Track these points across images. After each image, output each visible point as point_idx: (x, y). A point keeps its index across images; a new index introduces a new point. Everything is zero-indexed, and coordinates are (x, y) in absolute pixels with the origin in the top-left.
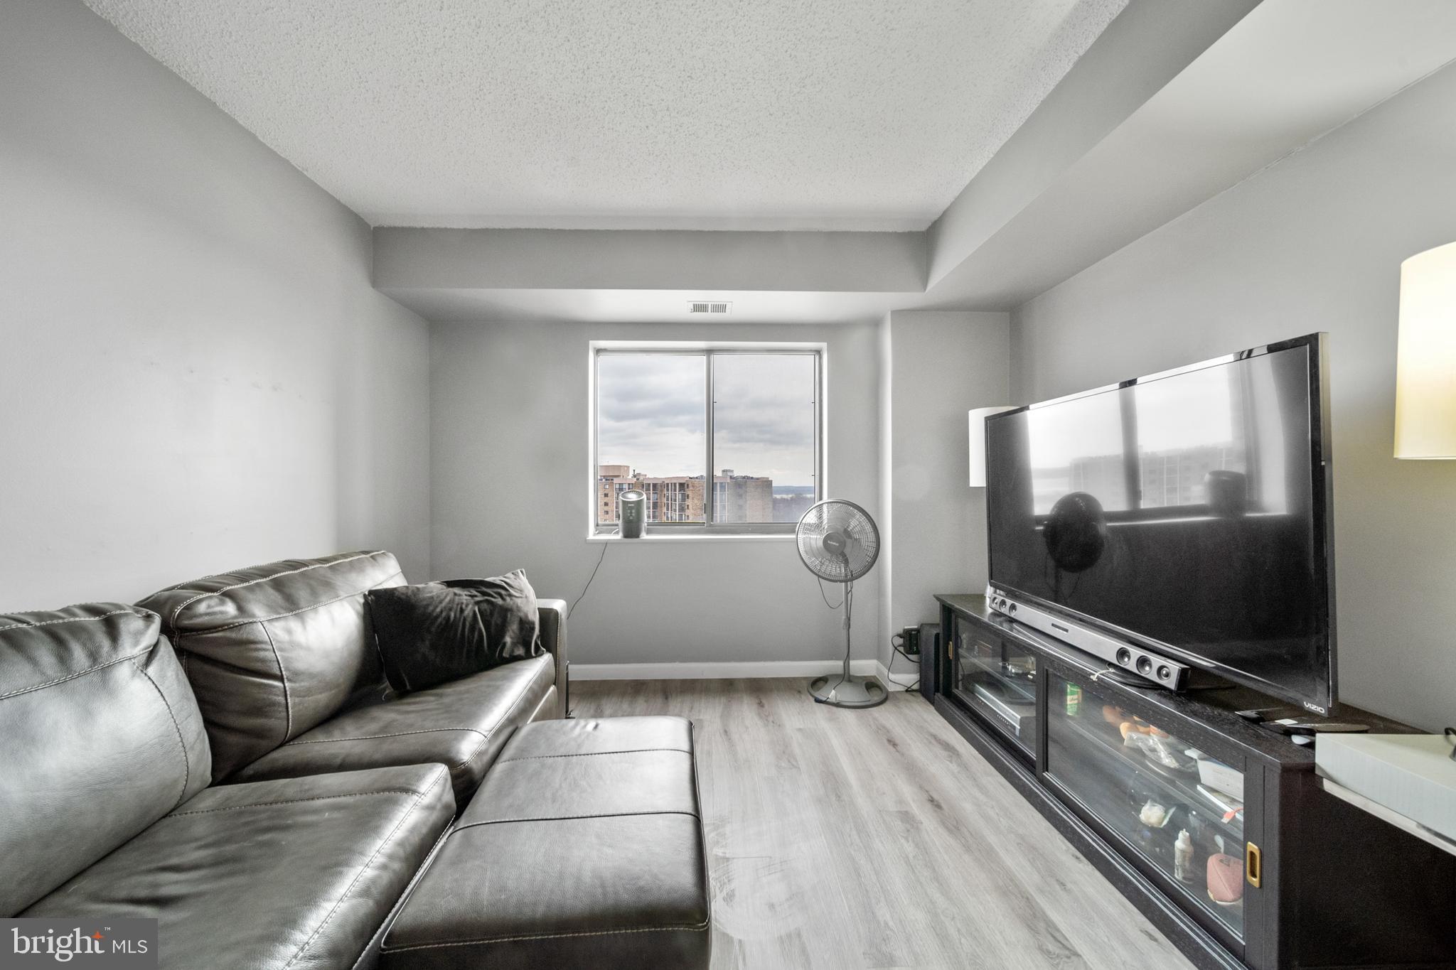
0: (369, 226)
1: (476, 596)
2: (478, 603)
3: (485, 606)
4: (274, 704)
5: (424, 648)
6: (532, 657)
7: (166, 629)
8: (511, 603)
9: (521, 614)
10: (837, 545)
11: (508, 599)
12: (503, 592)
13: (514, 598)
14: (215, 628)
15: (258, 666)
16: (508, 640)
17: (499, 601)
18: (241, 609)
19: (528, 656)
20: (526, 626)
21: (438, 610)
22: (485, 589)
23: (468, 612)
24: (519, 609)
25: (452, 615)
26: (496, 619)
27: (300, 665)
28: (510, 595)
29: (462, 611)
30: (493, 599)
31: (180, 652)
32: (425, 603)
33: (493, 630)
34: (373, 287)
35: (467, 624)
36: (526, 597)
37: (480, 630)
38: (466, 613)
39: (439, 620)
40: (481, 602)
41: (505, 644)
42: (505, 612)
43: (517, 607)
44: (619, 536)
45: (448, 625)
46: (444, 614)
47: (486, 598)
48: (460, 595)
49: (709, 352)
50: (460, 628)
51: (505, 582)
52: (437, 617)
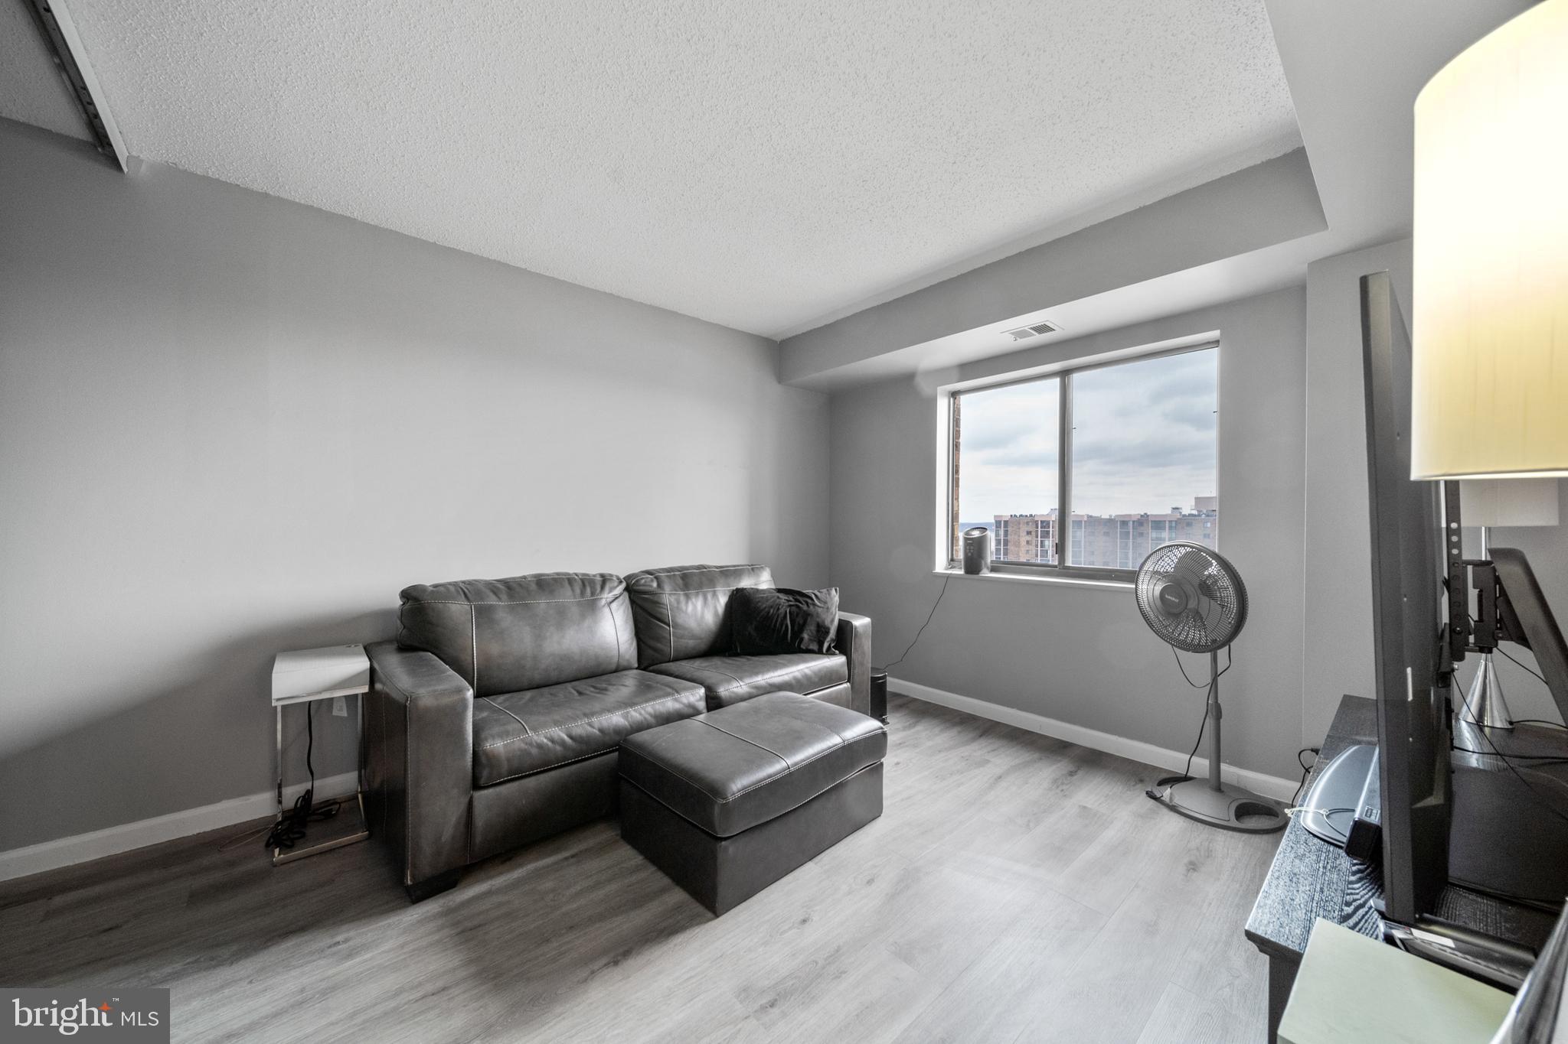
0: (776, 342)
1: (791, 601)
2: (790, 606)
3: (794, 608)
4: (664, 638)
5: (751, 629)
6: (822, 653)
7: (627, 589)
8: (813, 610)
9: (818, 620)
10: (1177, 601)
11: (811, 607)
12: (809, 601)
13: (816, 607)
14: (645, 593)
15: (658, 615)
16: (806, 636)
17: (805, 607)
18: (659, 585)
19: (820, 652)
20: (822, 631)
21: (764, 606)
22: (798, 597)
23: (782, 611)
24: (818, 615)
25: (772, 611)
26: (800, 620)
27: (680, 620)
28: (814, 605)
29: (778, 609)
30: (800, 605)
31: (632, 602)
32: (757, 600)
33: (796, 628)
34: (779, 382)
35: (779, 620)
36: (828, 608)
37: (787, 626)
38: (780, 611)
39: (763, 612)
40: (793, 605)
41: (802, 639)
42: (807, 615)
43: (818, 613)
44: (962, 572)
45: (768, 618)
46: (766, 609)
47: (798, 603)
48: (781, 599)
49: (1064, 374)
50: (774, 621)
51: (816, 595)
52: (763, 610)
